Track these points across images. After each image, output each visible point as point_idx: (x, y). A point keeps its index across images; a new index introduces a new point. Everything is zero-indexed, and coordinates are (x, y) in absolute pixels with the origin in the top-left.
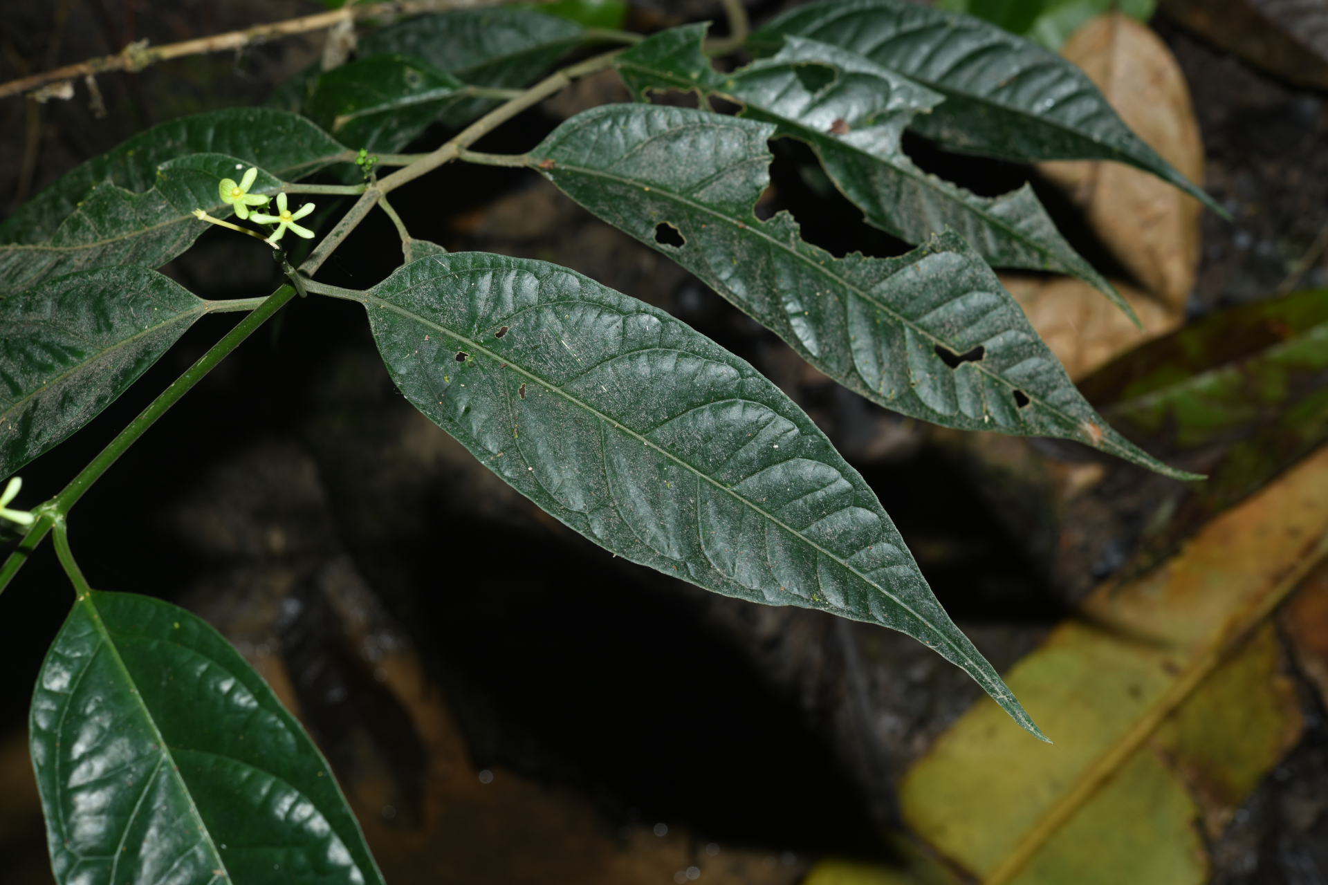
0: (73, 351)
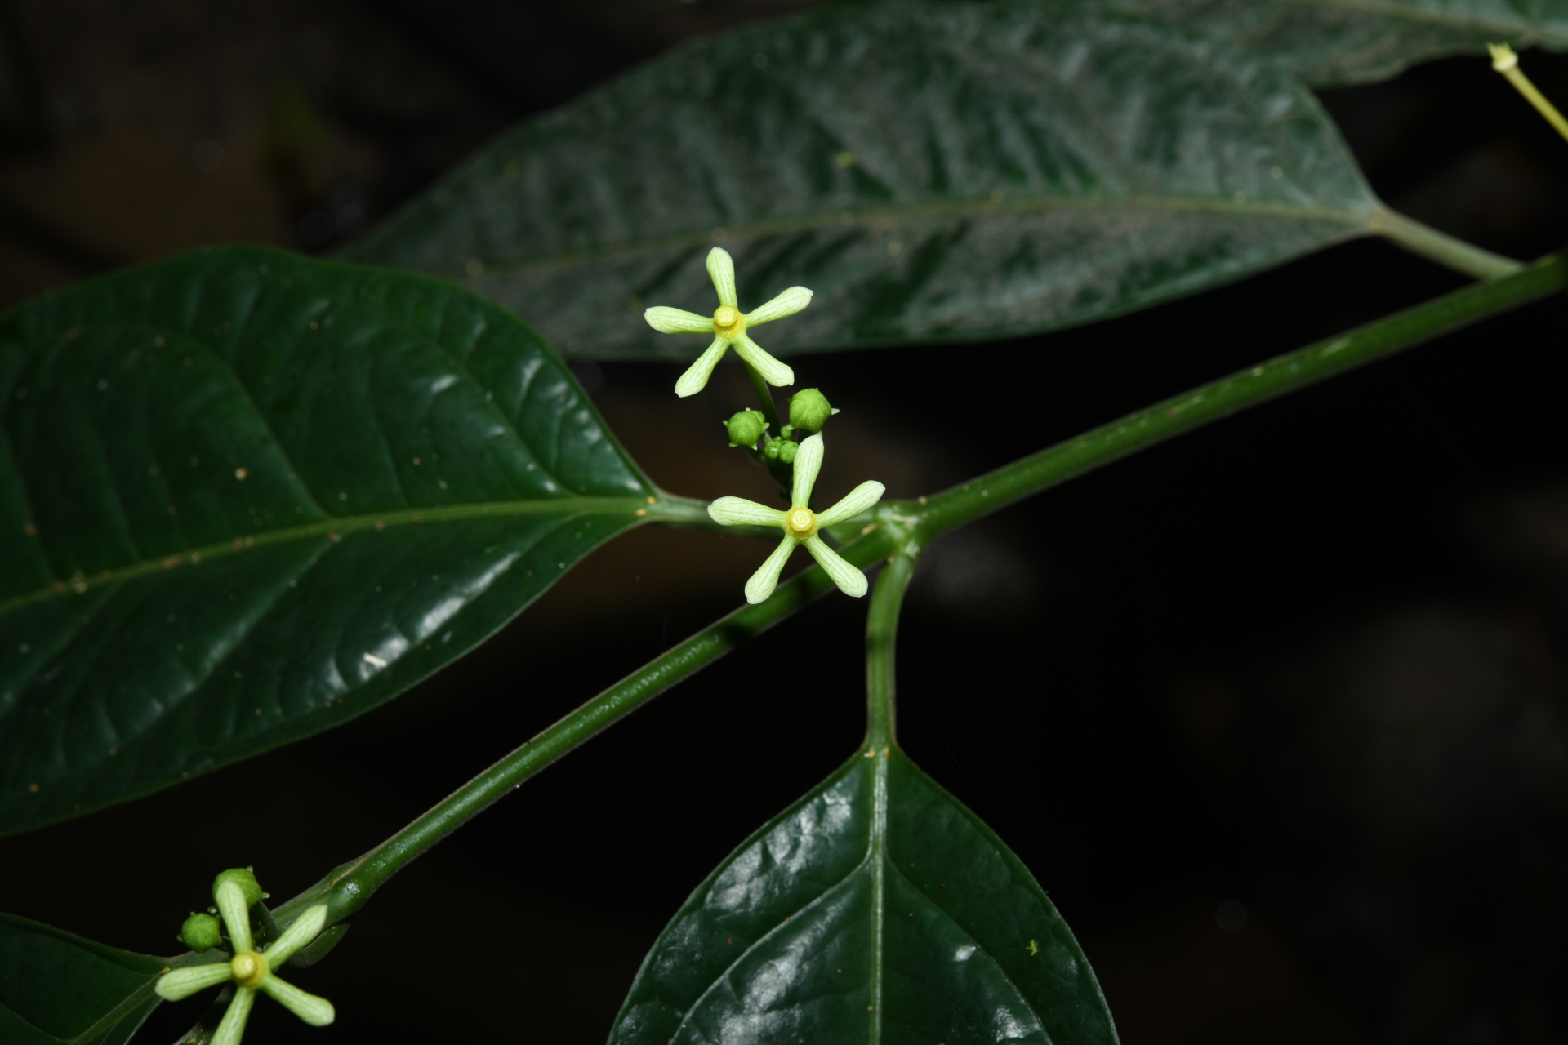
0: (1079, 169)
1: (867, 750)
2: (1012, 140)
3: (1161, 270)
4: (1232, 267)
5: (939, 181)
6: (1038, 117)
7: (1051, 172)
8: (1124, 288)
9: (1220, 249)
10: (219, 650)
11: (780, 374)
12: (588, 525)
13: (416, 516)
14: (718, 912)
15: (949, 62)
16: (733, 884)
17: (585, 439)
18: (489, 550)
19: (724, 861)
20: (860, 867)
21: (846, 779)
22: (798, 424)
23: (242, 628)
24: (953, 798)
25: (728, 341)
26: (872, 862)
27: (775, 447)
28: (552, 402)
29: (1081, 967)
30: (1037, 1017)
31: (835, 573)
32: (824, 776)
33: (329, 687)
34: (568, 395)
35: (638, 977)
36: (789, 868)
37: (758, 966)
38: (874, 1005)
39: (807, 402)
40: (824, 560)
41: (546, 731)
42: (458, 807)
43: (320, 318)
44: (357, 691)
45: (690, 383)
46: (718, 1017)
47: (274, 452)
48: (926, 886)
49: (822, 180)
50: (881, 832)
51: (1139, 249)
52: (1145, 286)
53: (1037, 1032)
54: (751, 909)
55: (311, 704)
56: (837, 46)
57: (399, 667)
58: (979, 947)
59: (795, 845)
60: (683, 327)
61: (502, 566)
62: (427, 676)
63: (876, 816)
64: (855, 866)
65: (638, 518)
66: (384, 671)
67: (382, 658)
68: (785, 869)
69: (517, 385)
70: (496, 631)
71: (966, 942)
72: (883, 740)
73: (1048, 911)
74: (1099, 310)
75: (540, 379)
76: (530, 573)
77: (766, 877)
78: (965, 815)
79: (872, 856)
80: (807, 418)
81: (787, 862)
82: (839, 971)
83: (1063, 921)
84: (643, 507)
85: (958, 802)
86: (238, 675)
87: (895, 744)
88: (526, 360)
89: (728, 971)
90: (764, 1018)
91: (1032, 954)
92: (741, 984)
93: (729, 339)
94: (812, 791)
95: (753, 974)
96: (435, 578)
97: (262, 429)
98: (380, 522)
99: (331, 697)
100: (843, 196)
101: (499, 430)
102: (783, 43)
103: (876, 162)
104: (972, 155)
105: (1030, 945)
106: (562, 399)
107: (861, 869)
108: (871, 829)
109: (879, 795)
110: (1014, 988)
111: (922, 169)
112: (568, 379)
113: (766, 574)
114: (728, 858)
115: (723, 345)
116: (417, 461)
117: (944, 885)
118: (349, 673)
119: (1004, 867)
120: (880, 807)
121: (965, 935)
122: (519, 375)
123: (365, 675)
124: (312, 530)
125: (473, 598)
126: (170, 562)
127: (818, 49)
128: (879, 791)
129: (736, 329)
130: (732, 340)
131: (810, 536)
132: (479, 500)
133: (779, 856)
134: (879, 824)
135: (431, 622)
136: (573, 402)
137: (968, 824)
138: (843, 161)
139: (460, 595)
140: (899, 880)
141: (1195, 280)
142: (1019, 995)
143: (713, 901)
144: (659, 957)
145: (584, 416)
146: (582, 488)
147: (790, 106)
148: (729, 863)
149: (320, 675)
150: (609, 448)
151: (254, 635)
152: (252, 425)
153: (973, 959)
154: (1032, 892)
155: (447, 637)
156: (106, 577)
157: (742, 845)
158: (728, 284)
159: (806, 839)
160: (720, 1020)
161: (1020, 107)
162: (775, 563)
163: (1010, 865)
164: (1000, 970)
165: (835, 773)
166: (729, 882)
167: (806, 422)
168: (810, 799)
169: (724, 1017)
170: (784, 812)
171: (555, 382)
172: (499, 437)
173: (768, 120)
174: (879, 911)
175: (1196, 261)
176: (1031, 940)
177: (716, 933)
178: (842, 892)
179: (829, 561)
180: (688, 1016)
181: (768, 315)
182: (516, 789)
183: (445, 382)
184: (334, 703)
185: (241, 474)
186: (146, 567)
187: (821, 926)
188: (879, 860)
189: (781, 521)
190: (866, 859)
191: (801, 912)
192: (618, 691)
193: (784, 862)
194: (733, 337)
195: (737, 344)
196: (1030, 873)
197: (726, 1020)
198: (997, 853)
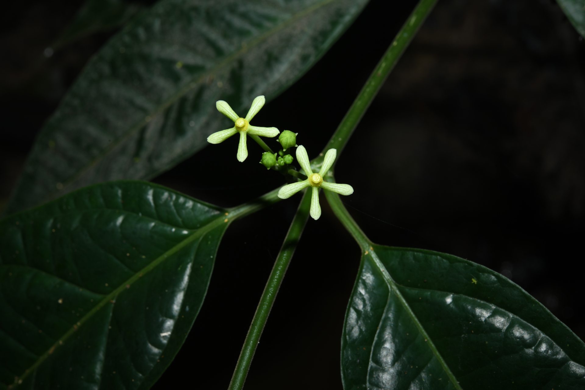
0: (268, 18)
1: (365, 252)
2: (237, 22)
3: (324, 34)
4: (348, 19)
5: (219, 52)
6: (242, 9)
7: (258, 26)
8: (316, 48)
9: (339, 14)
10: (98, 369)
11: (272, 132)
12: (210, 237)
13: (140, 274)
14: (354, 341)
15: (195, 9)
16: (353, 328)
17: (187, 207)
18: (179, 269)
19: (344, 322)
20: (390, 294)
21: (365, 267)
22: (287, 147)
23: (101, 355)
24: (409, 248)
25: (246, 132)
26: (392, 290)
27: (282, 161)
28: (166, 202)
29: (496, 276)
30: (491, 304)
31: (339, 190)
32: (357, 271)
33: (155, 354)
34: (170, 196)
35: (343, 382)
36: (367, 310)
37: (379, 351)
38: (426, 338)
39: (287, 136)
40: (332, 188)
41: (254, 317)
42: (244, 363)
43: (54, 226)
44: (166, 349)
45: (242, 154)
46: (378, 377)
47: (68, 285)
48: (419, 285)
49: (175, 78)
50: (389, 278)
51: (310, 32)
52: (323, 42)
53: (495, 309)
54: (364, 333)
55: (152, 365)
56: (148, 28)
57: (176, 330)
58: (453, 293)
59: (364, 300)
60: (225, 137)
61: (188, 271)
62: (191, 327)
63: (384, 273)
64: (388, 295)
65: (226, 223)
66: (171, 336)
67: (167, 331)
68: (366, 311)
69: (149, 204)
70: (205, 294)
71: (447, 296)
72: (367, 245)
73: (472, 265)
74: (313, 60)
75: (156, 197)
76: (201, 267)
77: (361, 318)
78: (417, 251)
79: (391, 287)
80: (290, 142)
81: (365, 308)
82: (408, 334)
83: (479, 265)
84: (226, 218)
85: (412, 249)
86: (114, 372)
87: (373, 244)
88: (146, 193)
89: (370, 359)
90: (394, 368)
91: (476, 283)
92: (378, 362)
93: (245, 131)
94: (357, 278)
95: (380, 355)
96: (167, 291)
97: (58, 280)
98: (127, 285)
99: (158, 358)
100: (186, 78)
101: (153, 224)
102: (127, 39)
103: (191, 59)
104: (225, 36)
105: (472, 281)
106: (169, 199)
107: (391, 294)
108: (385, 279)
109: (379, 265)
110: (476, 299)
111: (210, 51)
112: (167, 190)
113: (315, 206)
114: (345, 320)
115: (245, 134)
116: (128, 254)
117: (426, 281)
118: (158, 345)
119: (445, 260)
120: (382, 269)
121: (445, 293)
122: (147, 201)
123: (165, 342)
124: (101, 304)
125: (186, 289)
126: (51, 350)
127: (141, 33)
128: (379, 264)
129: (246, 125)
130: (247, 130)
131: (322, 183)
132: (161, 254)
133: (361, 307)
134: (386, 275)
135: (176, 308)
136: (174, 197)
137: (421, 255)
138: (178, 66)
139: (180, 291)
140: (407, 290)
141: (339, 30)
142: (479, 301)
143: (350, 338)
144: (345, 371)
145: (182, 200)
146: (198, 225)
147: (146, 59)
148: (346, 321)
149: (148, 352)
150: (199, 205)
151: (107, 355)
152: (53, 281)
153: (454, 300)
154: (461, 263)
155: (187, 308)
156: (28, 372)
157: (346, 312)
158: (231, 111)
159: (366, 296)
160: (380, 378)
161: (233, 9)
162: (315, 200)
163: (446, 258)
164: (467, 297)
165: (360, 267)
166: (351, 329)
167: (290, 144)
168: (358, 282)
169: (380, 376)
170: (352, 291)
171: (163, 194)
172: (154, 227)
173: (141, 68)
174: (406, 305)
175: (334, 24)
176: (471, 279)
177: (358, 349)
178: (390, 307)
179: (334, 187)
180: (368, 384)
181: (253, 114)
182: (259, 344)
183: (120, 220)
184: (160, 359)
185: (60, 301)
186: (42, 358)
187: (390, 323)
188: (394, 287)
189: (308, 184)
190: (390, 289)
191: (381, 323)
192: (269, 286)
193: (364, 309)
194: (247, 129)
195: (250, 131)
196: (456, 257)
197: (382, 377)
198: (439, 257)
